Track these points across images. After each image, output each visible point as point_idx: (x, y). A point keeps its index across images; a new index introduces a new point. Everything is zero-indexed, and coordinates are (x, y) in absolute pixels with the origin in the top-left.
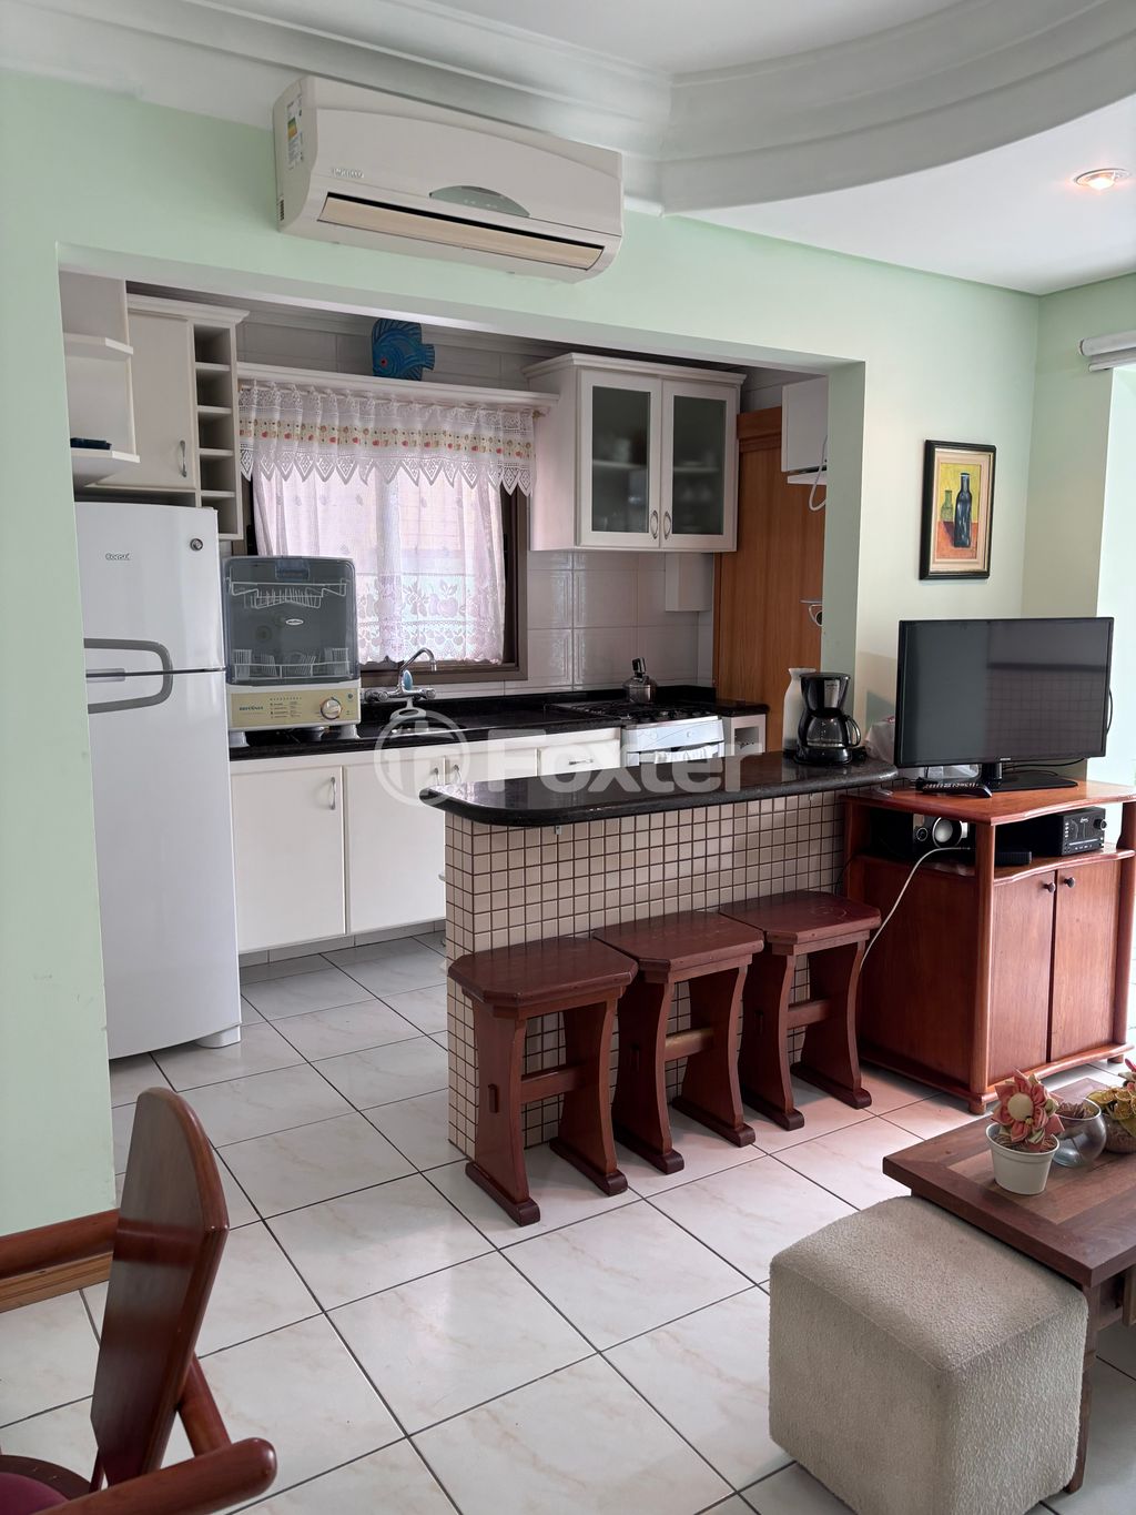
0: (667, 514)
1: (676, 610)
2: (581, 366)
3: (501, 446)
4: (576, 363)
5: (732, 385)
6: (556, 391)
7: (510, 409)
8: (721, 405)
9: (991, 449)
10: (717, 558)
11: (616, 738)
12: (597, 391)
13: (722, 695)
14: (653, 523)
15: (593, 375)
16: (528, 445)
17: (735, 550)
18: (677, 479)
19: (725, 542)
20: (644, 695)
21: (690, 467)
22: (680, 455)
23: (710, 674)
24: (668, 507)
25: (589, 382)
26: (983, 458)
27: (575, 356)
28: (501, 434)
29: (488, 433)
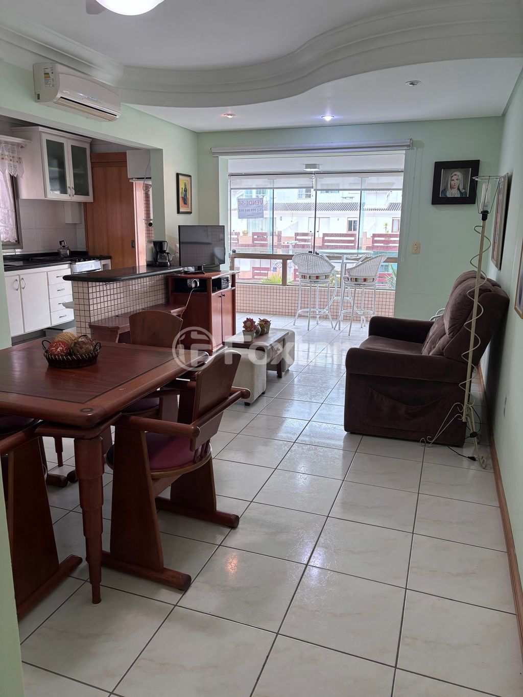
0: (72, 188)
1: (71, 223)
2: (41, 132)
3: (11, 158)
4: (40, 130)
5: (87, 142)
6: (30, 139)
7: (13, 144)
8: (84, 149)
9: (190, 176)
10: (85, 204)
11: (69, 268)
12: (47, 141)
13: (91, 254)
14: (69, 190)
15: (48, 136)
16: (20, 158)
17: (93, 201)
18: (74, 174)
19: (89, 199)
20: (67, 253)
21: (77, 171)
22: (75, 167)
23: (85, 247)
24: (73, 185)
25: (45, 137)
26: (188, 179)
27: (40, 127)
28: (11, 153)
29: (7, 153)
